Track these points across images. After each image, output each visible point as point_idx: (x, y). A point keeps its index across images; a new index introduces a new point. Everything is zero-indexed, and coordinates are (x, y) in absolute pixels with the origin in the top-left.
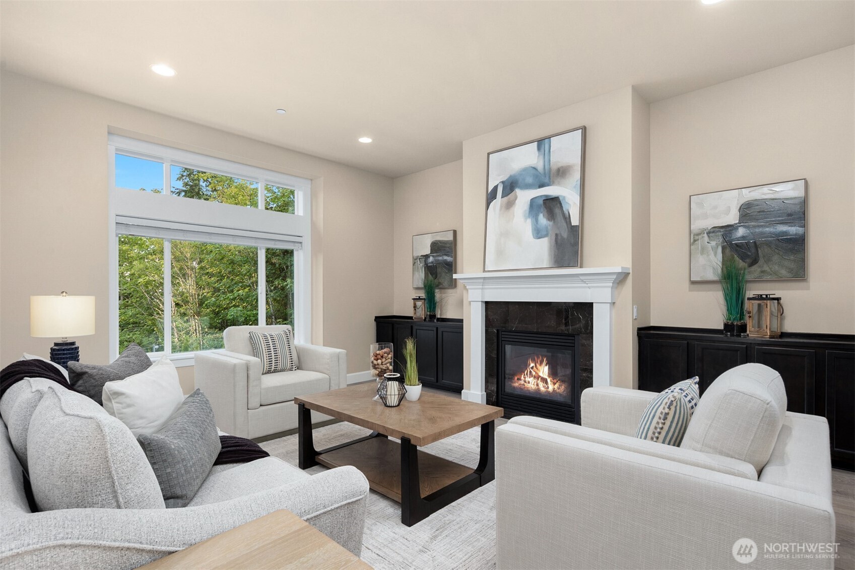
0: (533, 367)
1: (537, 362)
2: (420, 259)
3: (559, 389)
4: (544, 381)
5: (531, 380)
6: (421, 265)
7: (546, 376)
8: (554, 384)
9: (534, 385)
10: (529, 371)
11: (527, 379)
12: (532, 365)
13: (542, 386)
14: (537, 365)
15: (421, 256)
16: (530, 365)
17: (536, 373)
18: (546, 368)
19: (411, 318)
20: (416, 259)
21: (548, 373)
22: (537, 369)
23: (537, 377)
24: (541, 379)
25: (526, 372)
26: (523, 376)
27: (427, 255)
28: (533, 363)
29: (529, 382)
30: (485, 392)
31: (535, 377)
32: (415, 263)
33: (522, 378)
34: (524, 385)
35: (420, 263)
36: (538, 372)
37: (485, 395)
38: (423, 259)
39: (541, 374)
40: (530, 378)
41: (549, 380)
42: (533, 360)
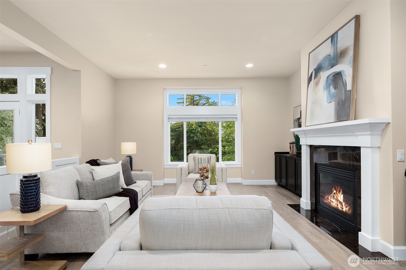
0: (335, 193)
1: (337, 191)
2: (296, 120)
3: (349, 211)
4: (340, 203)
5: (334, 200)
6: (297, 124)
7: (342, 201)
8: (346, 207)
9: (335, 204)
10: (333, 195)
11: (332, 200)
12: (335, 192)
13: (340, 207)
14: (337, 192)
15: (297, 119)
16: (333, 191)
17: (337, 197)
18: (342, 196)
19: (288, 153)
20: (295, 121)
21: (343, 199)
22: (337, 195)
23: (337, 200)
24: (339, 202)
25: (331, 195)
26: (330, 197)
27: (299, 118)
28: (335, 190)
29: (333, 202)
30: (310, 201)
31: (336, 200)
32: (294, 123)
33: (329, 198)
34: (330, 203)
35: (297, 123)
36: (338, 197)
37: (310, 203)
38: (298, 121)
39: (339, 199)
40: (333, 199)
41: (343, 204)
42: (335, 189)
